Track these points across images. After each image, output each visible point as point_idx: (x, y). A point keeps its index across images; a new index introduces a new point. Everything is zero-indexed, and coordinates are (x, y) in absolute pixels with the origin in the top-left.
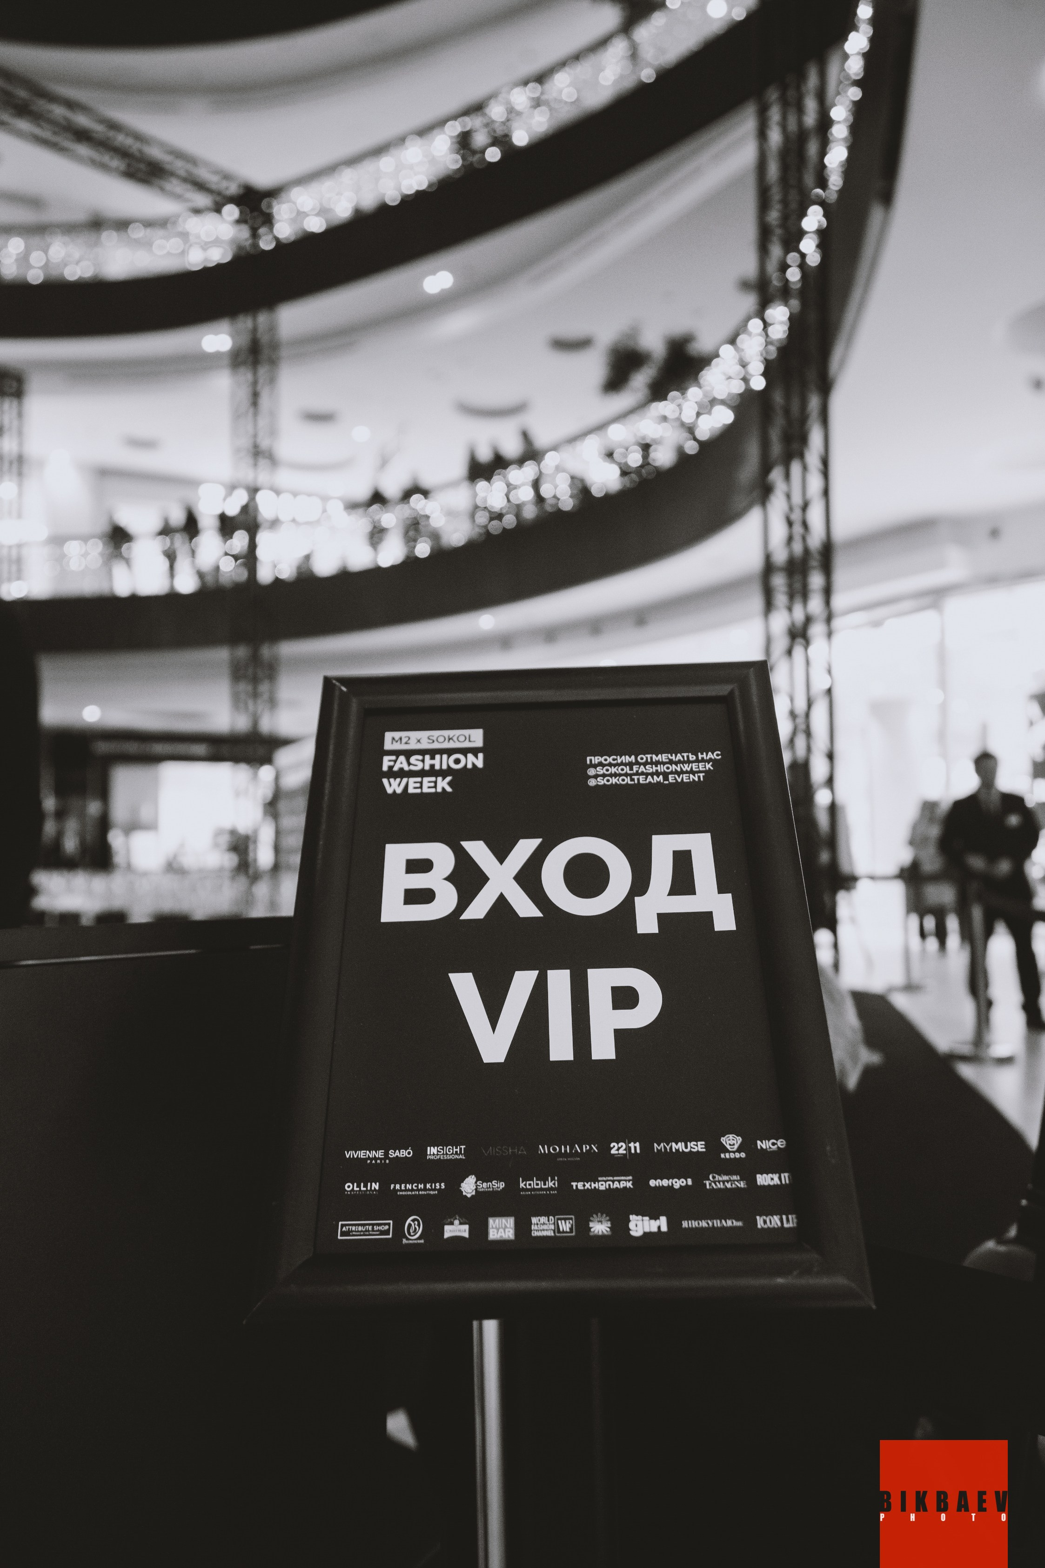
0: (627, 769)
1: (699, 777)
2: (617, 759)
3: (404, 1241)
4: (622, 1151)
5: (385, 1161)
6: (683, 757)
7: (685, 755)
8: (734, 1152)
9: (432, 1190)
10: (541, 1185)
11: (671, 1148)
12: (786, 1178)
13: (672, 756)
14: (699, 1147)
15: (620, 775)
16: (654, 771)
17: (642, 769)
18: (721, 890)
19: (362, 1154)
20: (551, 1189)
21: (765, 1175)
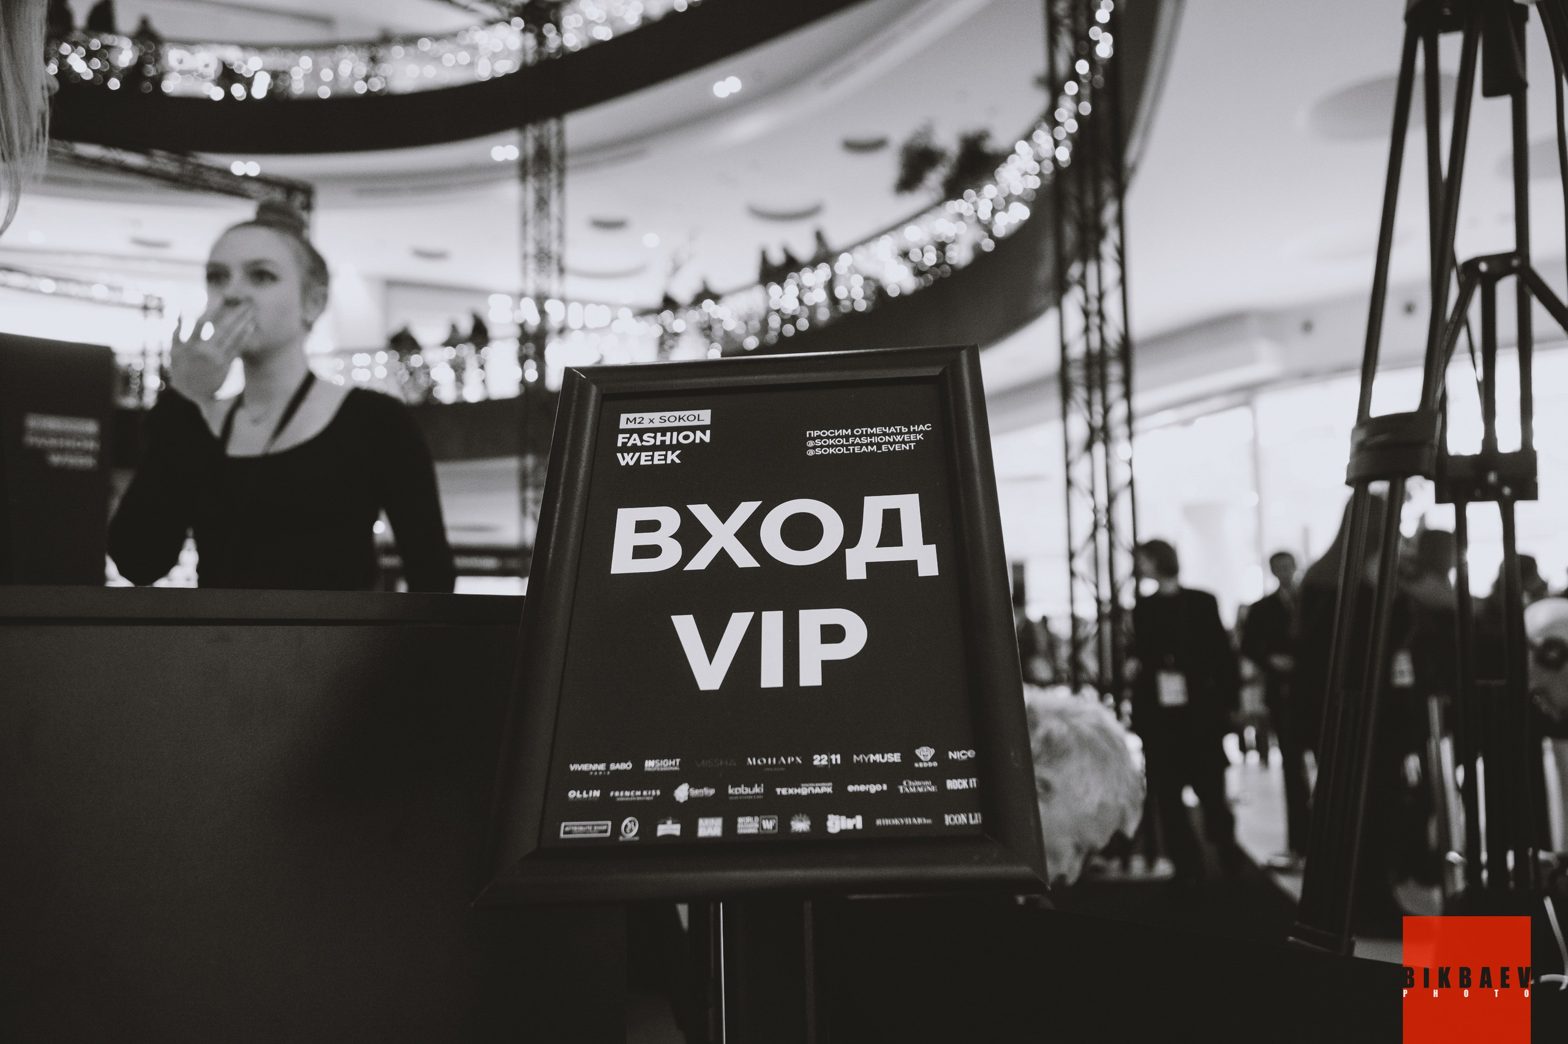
0: (843, 441)
1: (910, 446)
2: (834, 433)
3: (621, 838)
4: (824, 762)
5: (606, 773)
6: (896, 429)
7: (898, 428)
8: (927, 762)
9: (648, 796)
10: (748, 791)
11: (869, 759)
12: (973, 782)
13: (885, 429)
14: (895, 758)
15: (837, 446)
16: (869, 442)
17: (858, 440)
18: (926, 541)
19: (585, 767)
20: (758, 794)
21: (954, 781)
